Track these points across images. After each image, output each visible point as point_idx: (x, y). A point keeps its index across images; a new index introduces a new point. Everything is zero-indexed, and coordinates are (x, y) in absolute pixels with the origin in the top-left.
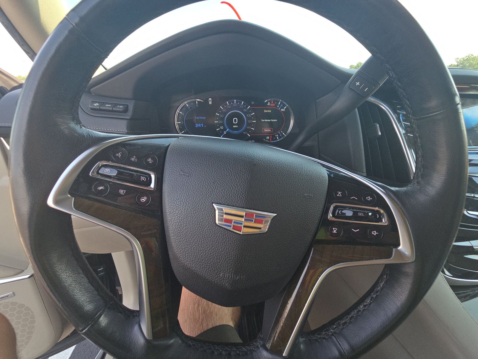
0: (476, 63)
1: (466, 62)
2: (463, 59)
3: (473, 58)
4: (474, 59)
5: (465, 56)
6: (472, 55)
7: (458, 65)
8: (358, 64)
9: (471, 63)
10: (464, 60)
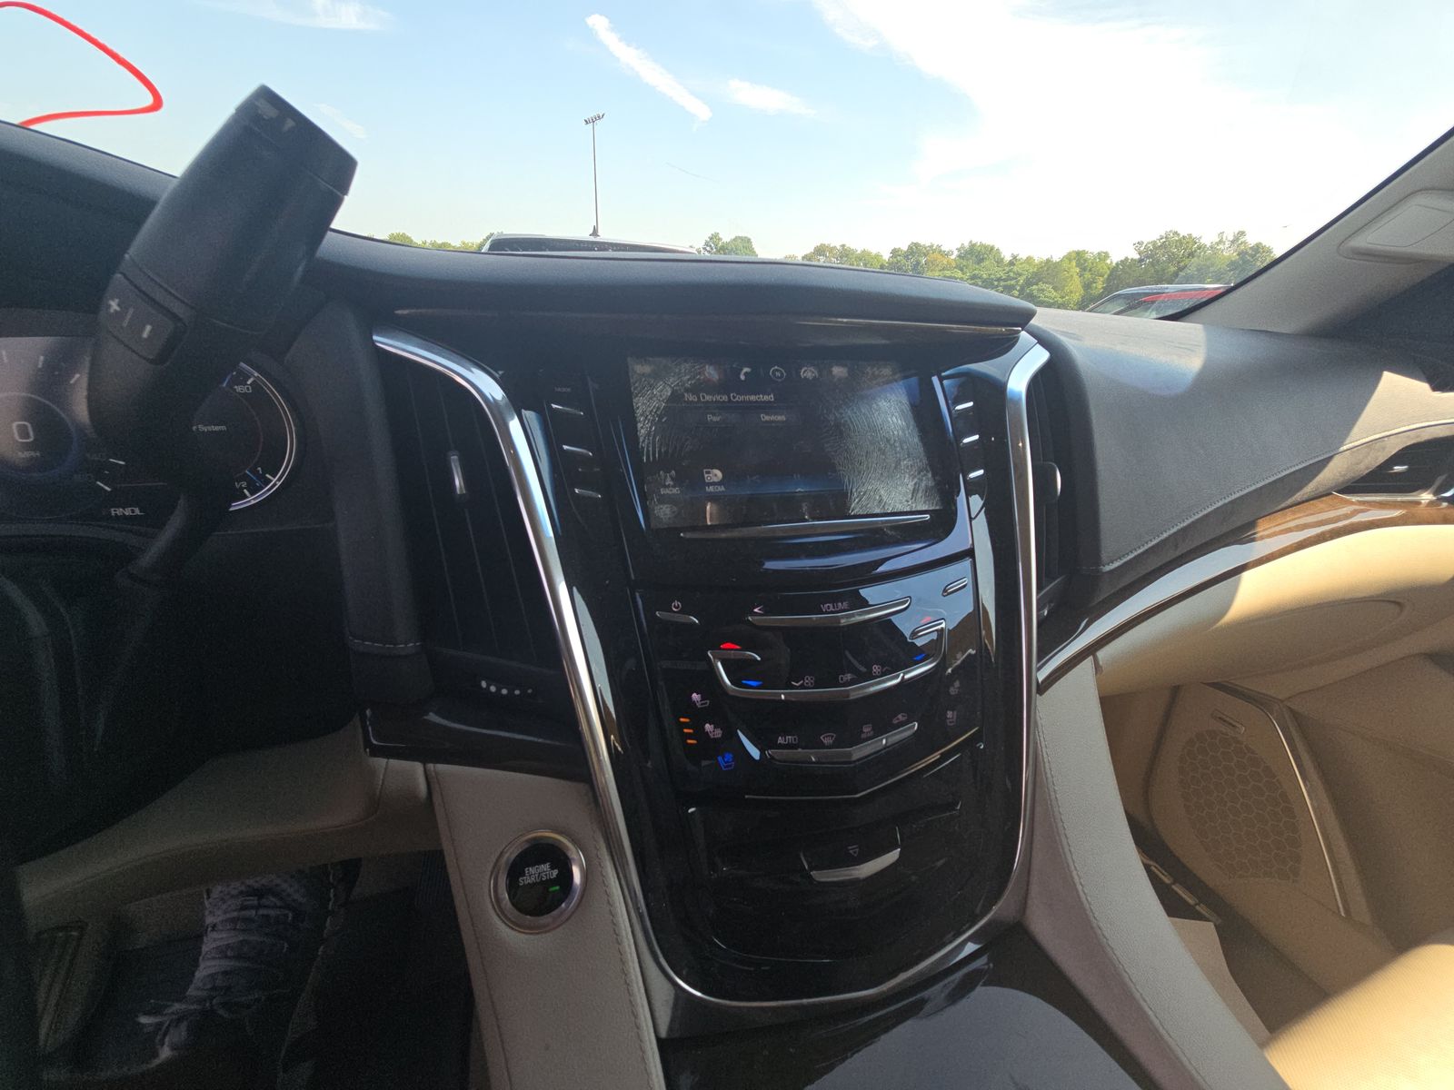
0: (1186, 254)
1: (1160, 252)
2: (1154, 243)
3: (1177, 241)
4: (1181, 244)
5: (1159, 238)
6: (1176, 233)
7: (1141, 260)
8: (910, 248)
9: (1173, 253)
10: (1156, 247)
